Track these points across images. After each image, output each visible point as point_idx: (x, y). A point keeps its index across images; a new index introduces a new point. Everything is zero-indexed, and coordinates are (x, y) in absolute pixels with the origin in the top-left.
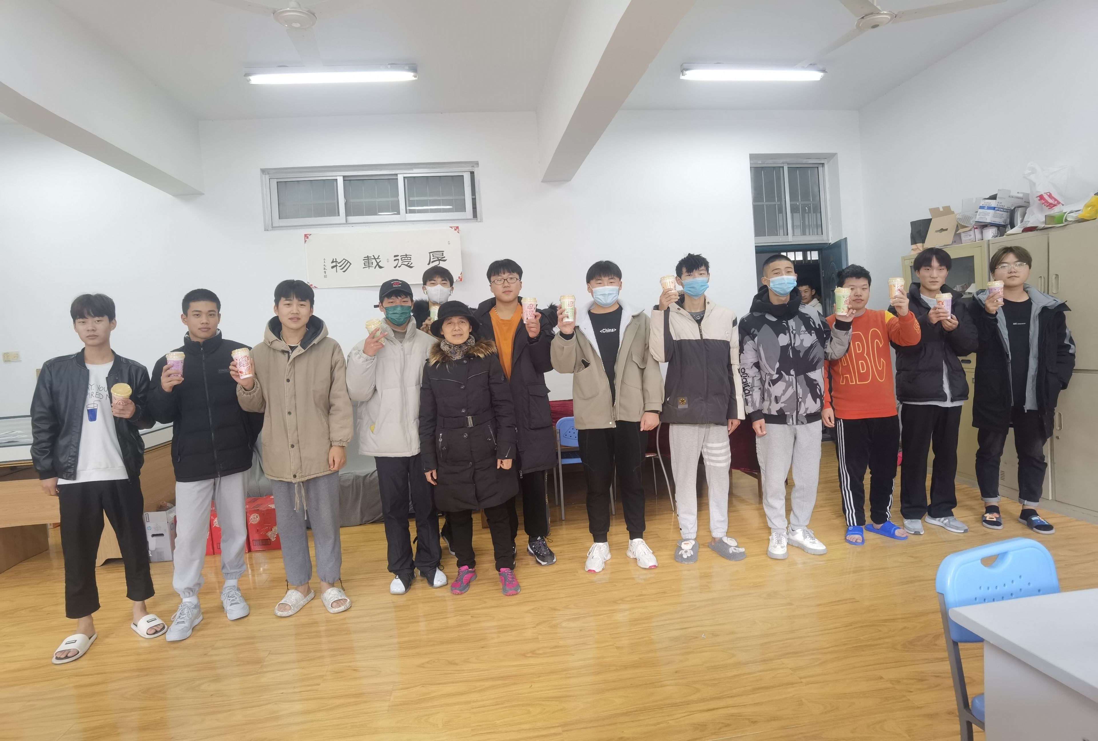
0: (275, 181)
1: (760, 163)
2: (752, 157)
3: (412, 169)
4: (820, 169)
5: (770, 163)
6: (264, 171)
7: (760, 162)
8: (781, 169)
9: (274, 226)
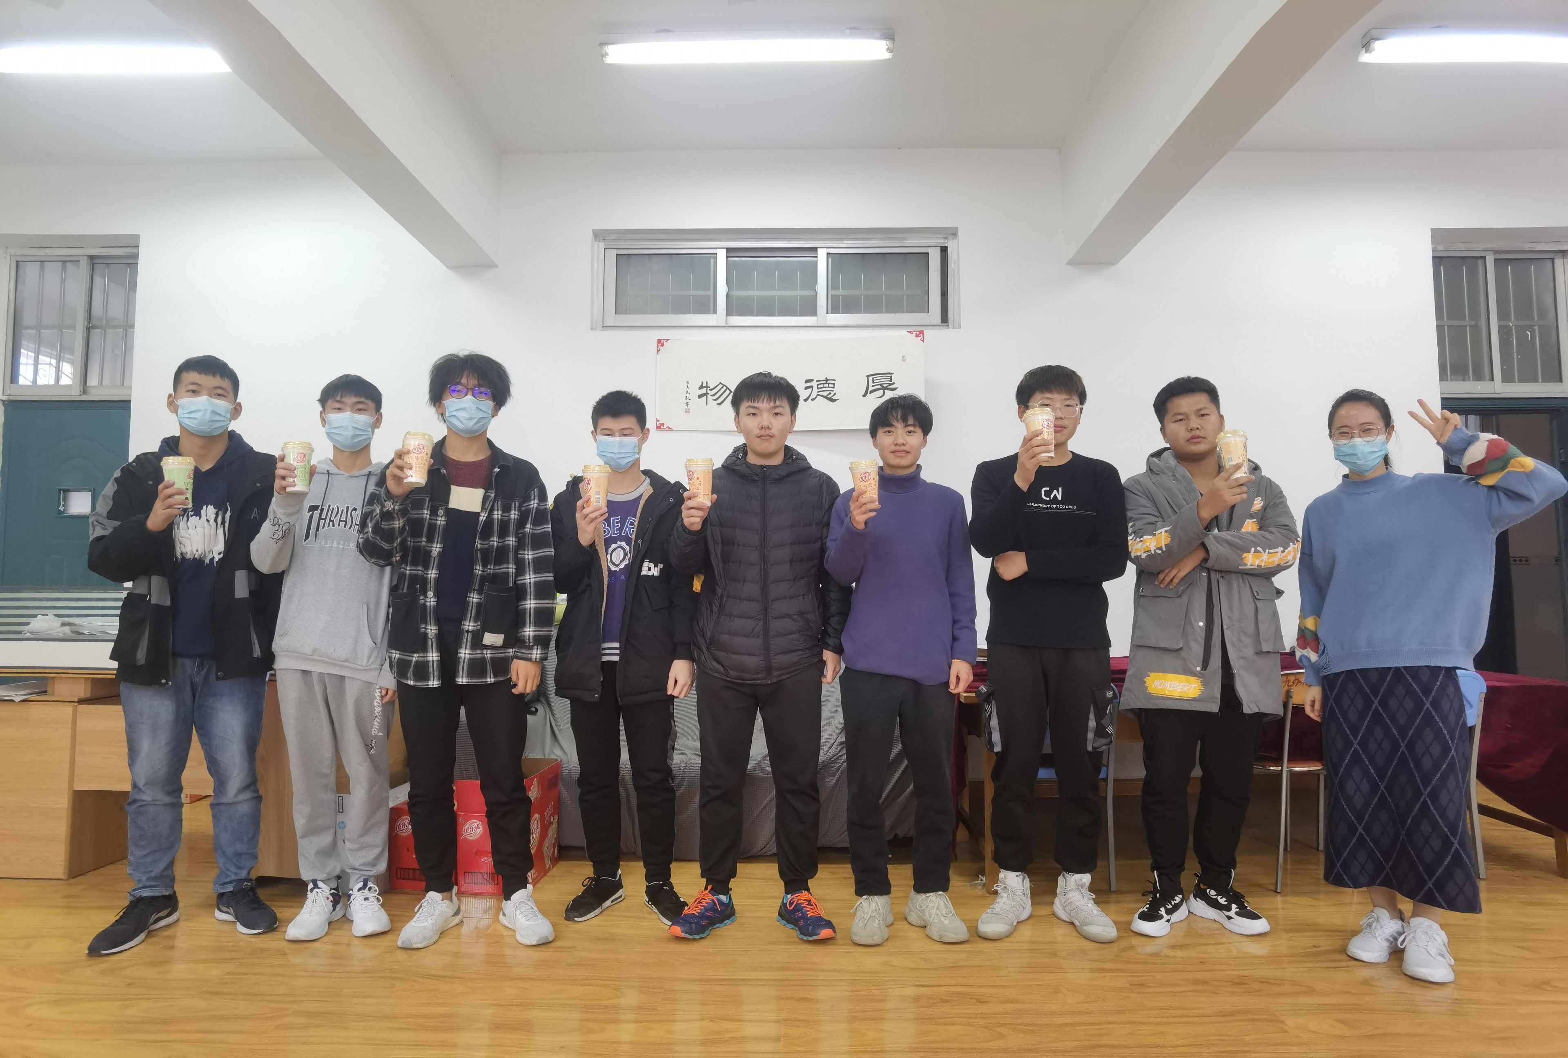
0: (615, 252)
2: (1438, 235)
3: (842, 239)
4: (1558, 262)
6: (598, 235)
7: (1447, 245)
8: (1482, 262)
9: (606, 323)
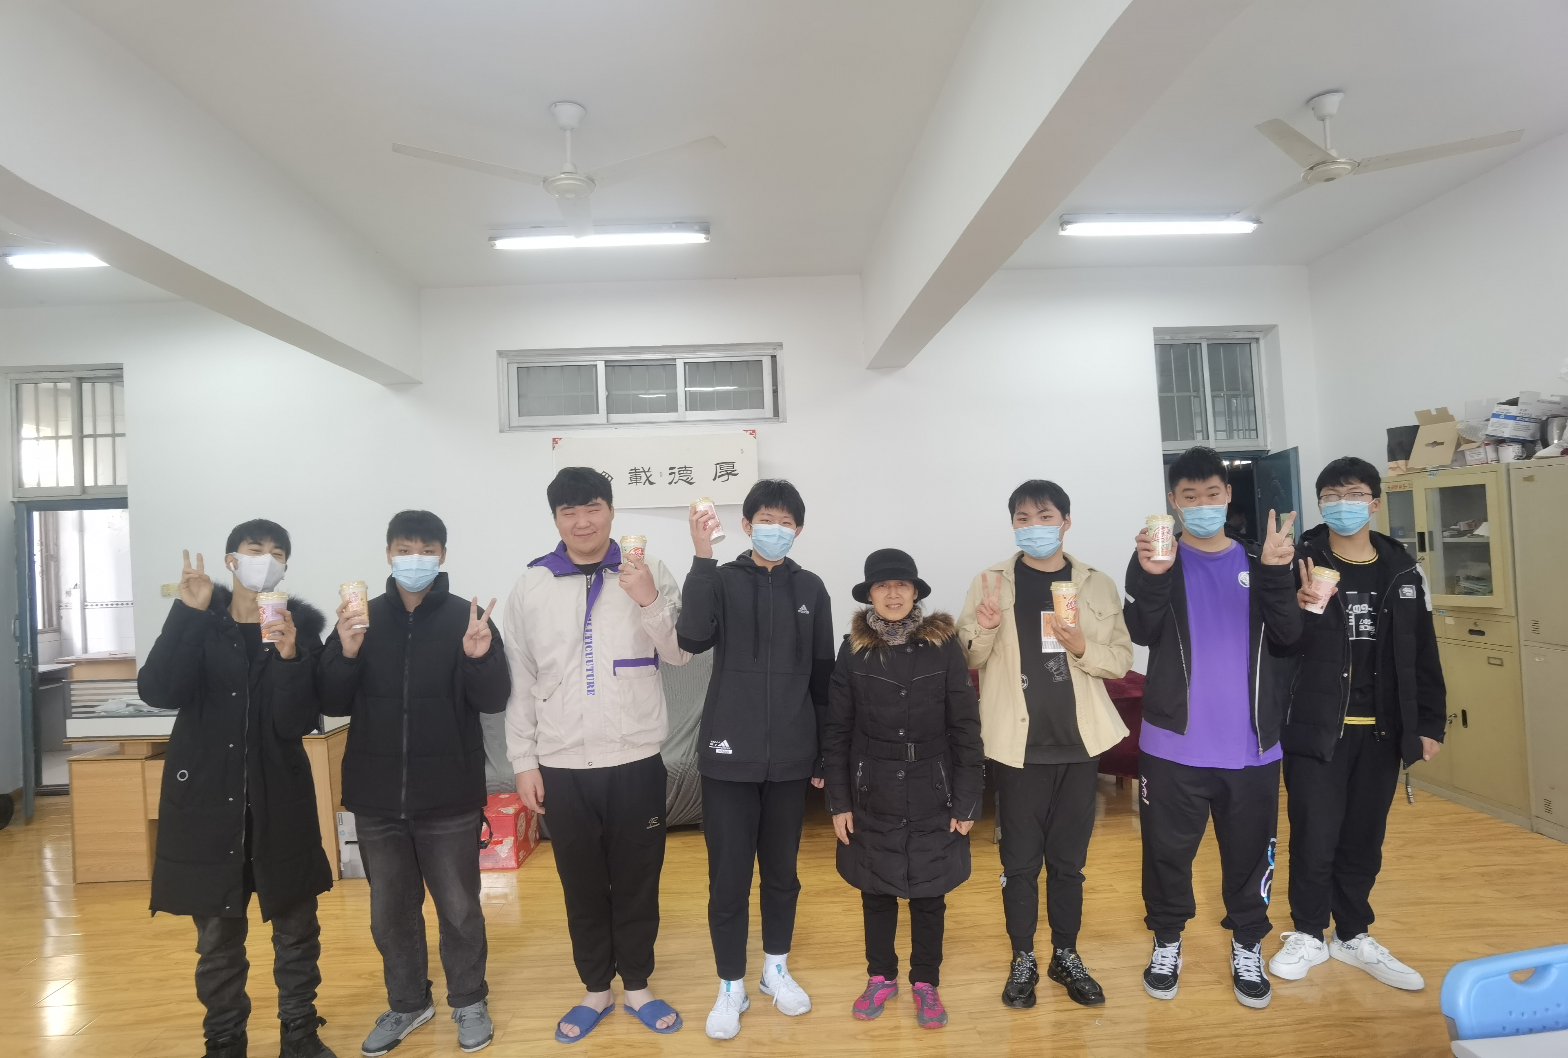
0: (515, 366)
1: (1167, 339)
2: (1157, 331)
3: (695, 352)
4: (1254, 346)
5: (1181, 339)
6: (500, 354)
7: (1168, 337)
8: (1198, 346)
9: (511, 425)
